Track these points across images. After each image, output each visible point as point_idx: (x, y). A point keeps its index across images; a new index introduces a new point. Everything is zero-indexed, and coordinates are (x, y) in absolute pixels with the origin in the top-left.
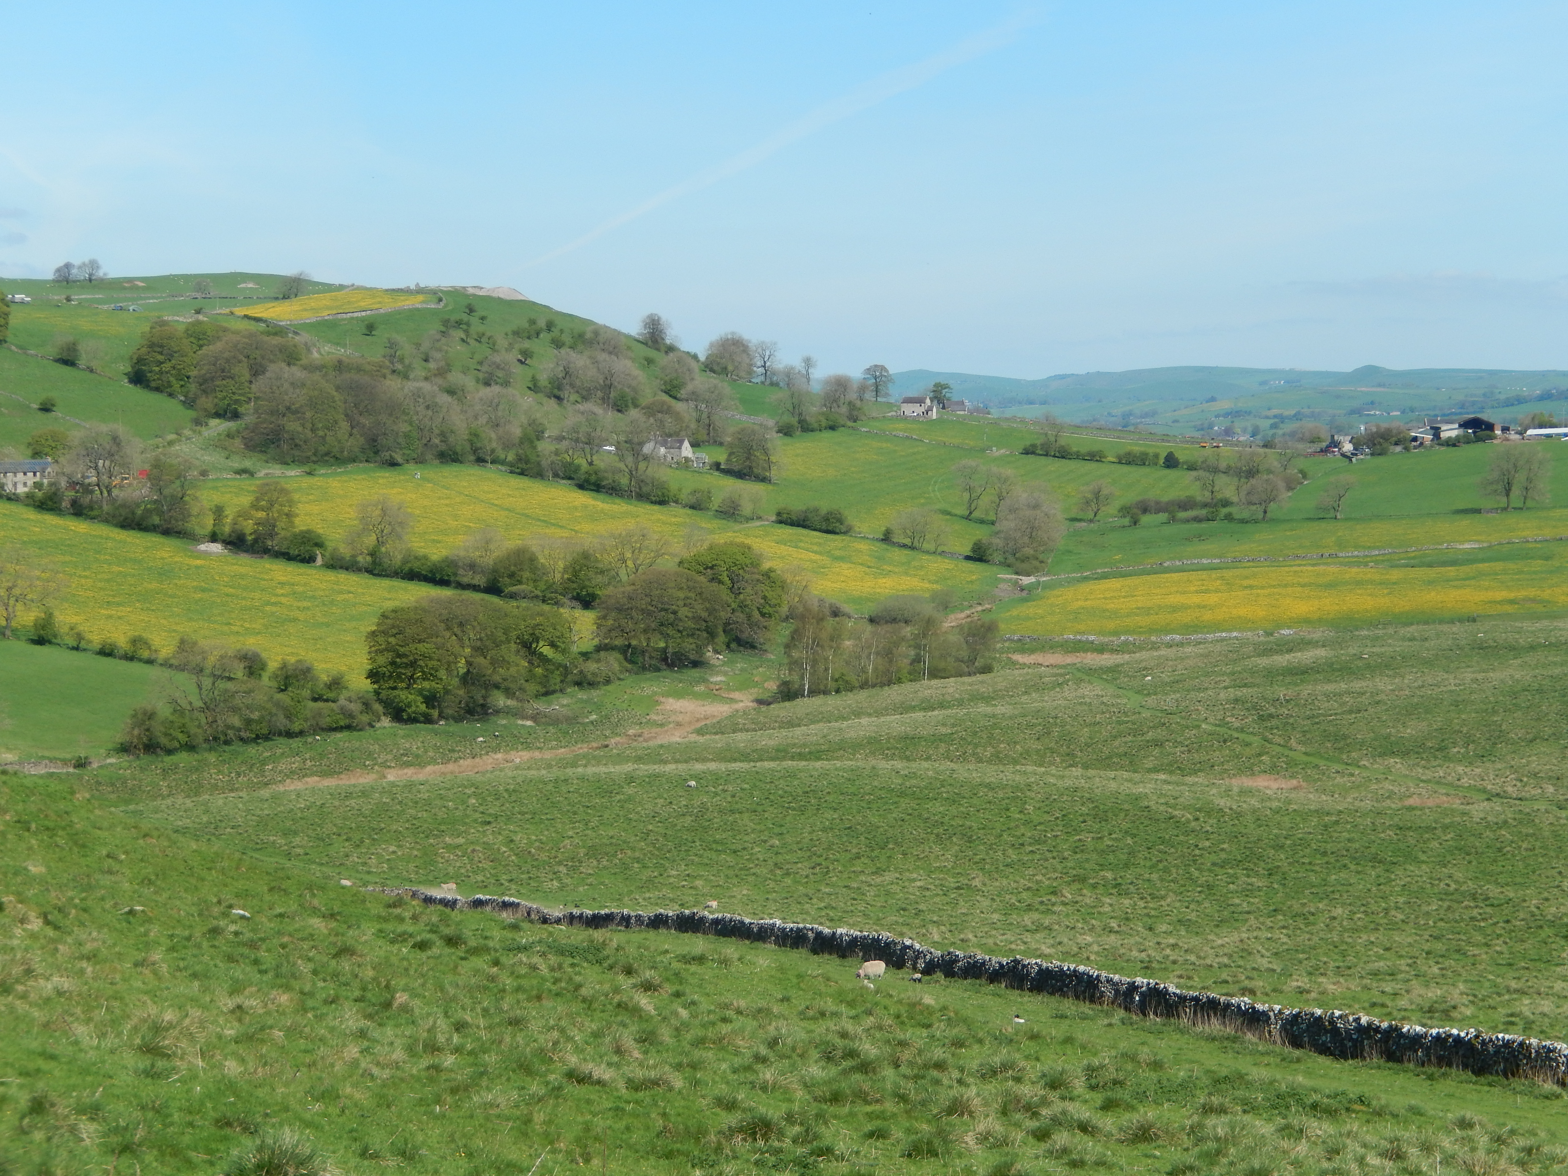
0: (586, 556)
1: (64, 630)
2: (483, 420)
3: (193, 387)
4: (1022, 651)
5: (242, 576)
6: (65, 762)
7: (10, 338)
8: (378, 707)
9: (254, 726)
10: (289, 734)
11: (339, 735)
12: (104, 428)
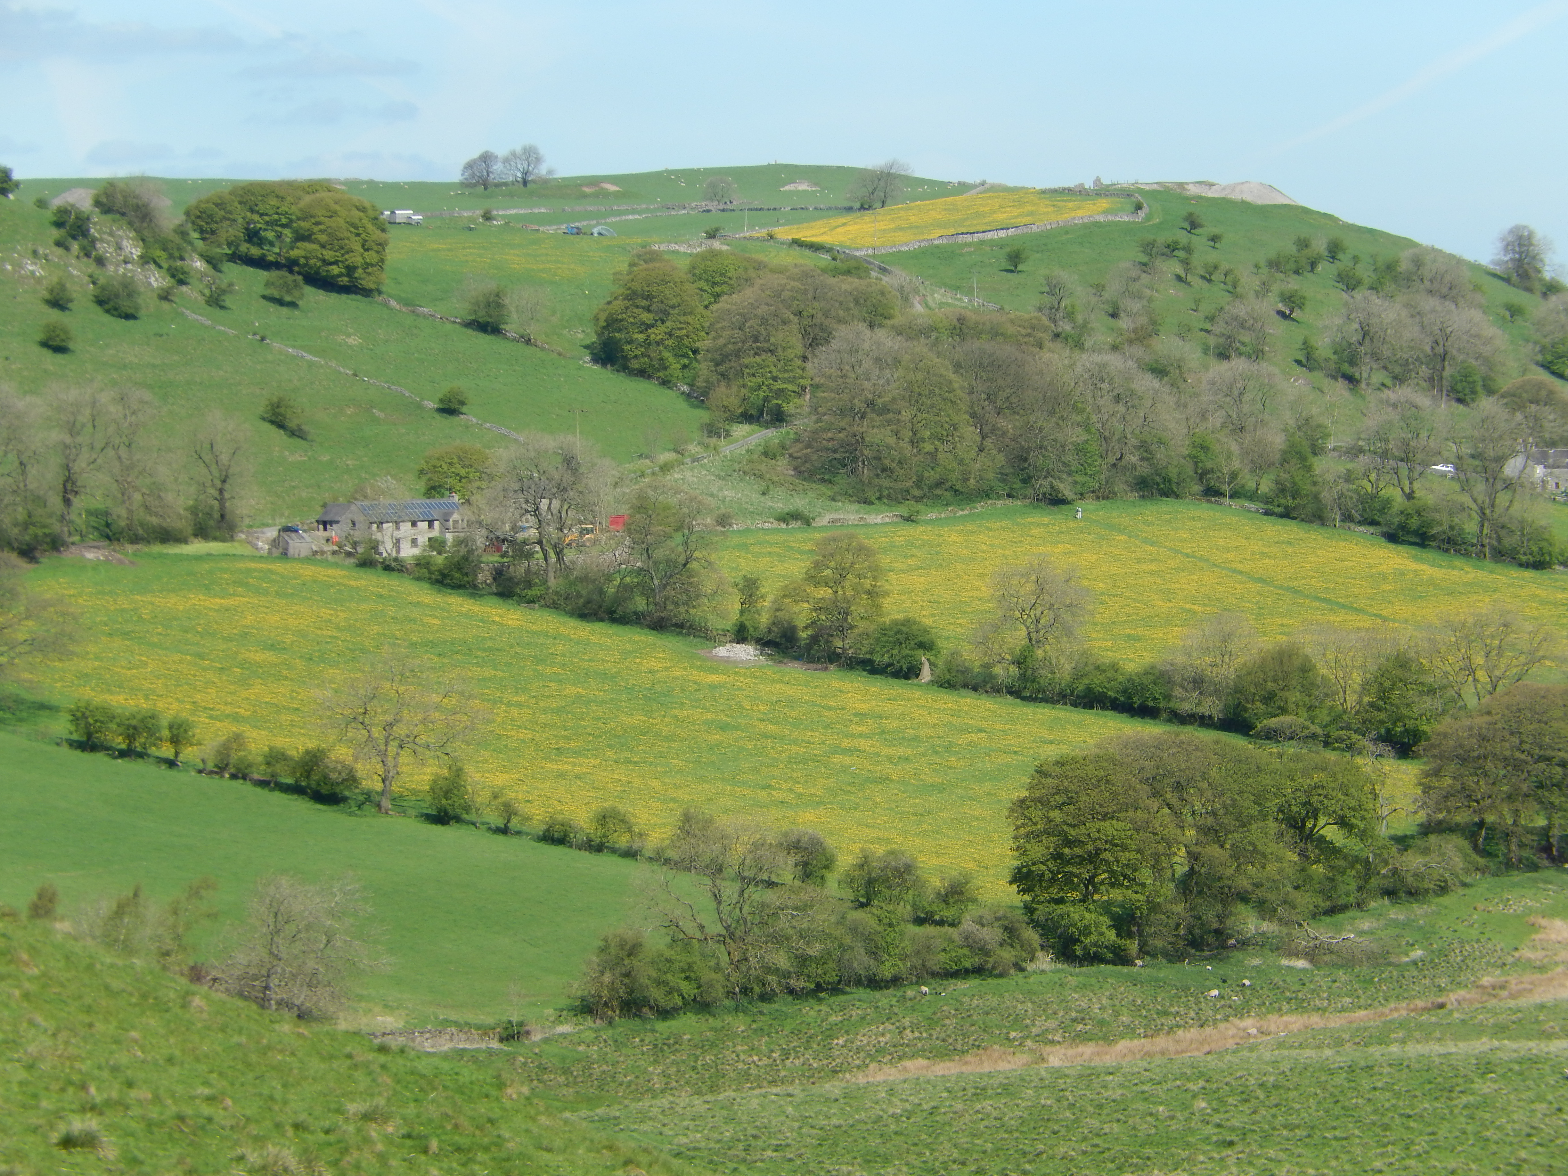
0: (1402, 662)
1: (482, 798)
2: (1216, 420)
3: (704, 369)
5: (791, 703)
6: (485, 1031)
7: (388, 286)
8: (1032, 936)
9: (812, 969)
10: (874, 983)
11: (961, 985)
12: (550, 443)
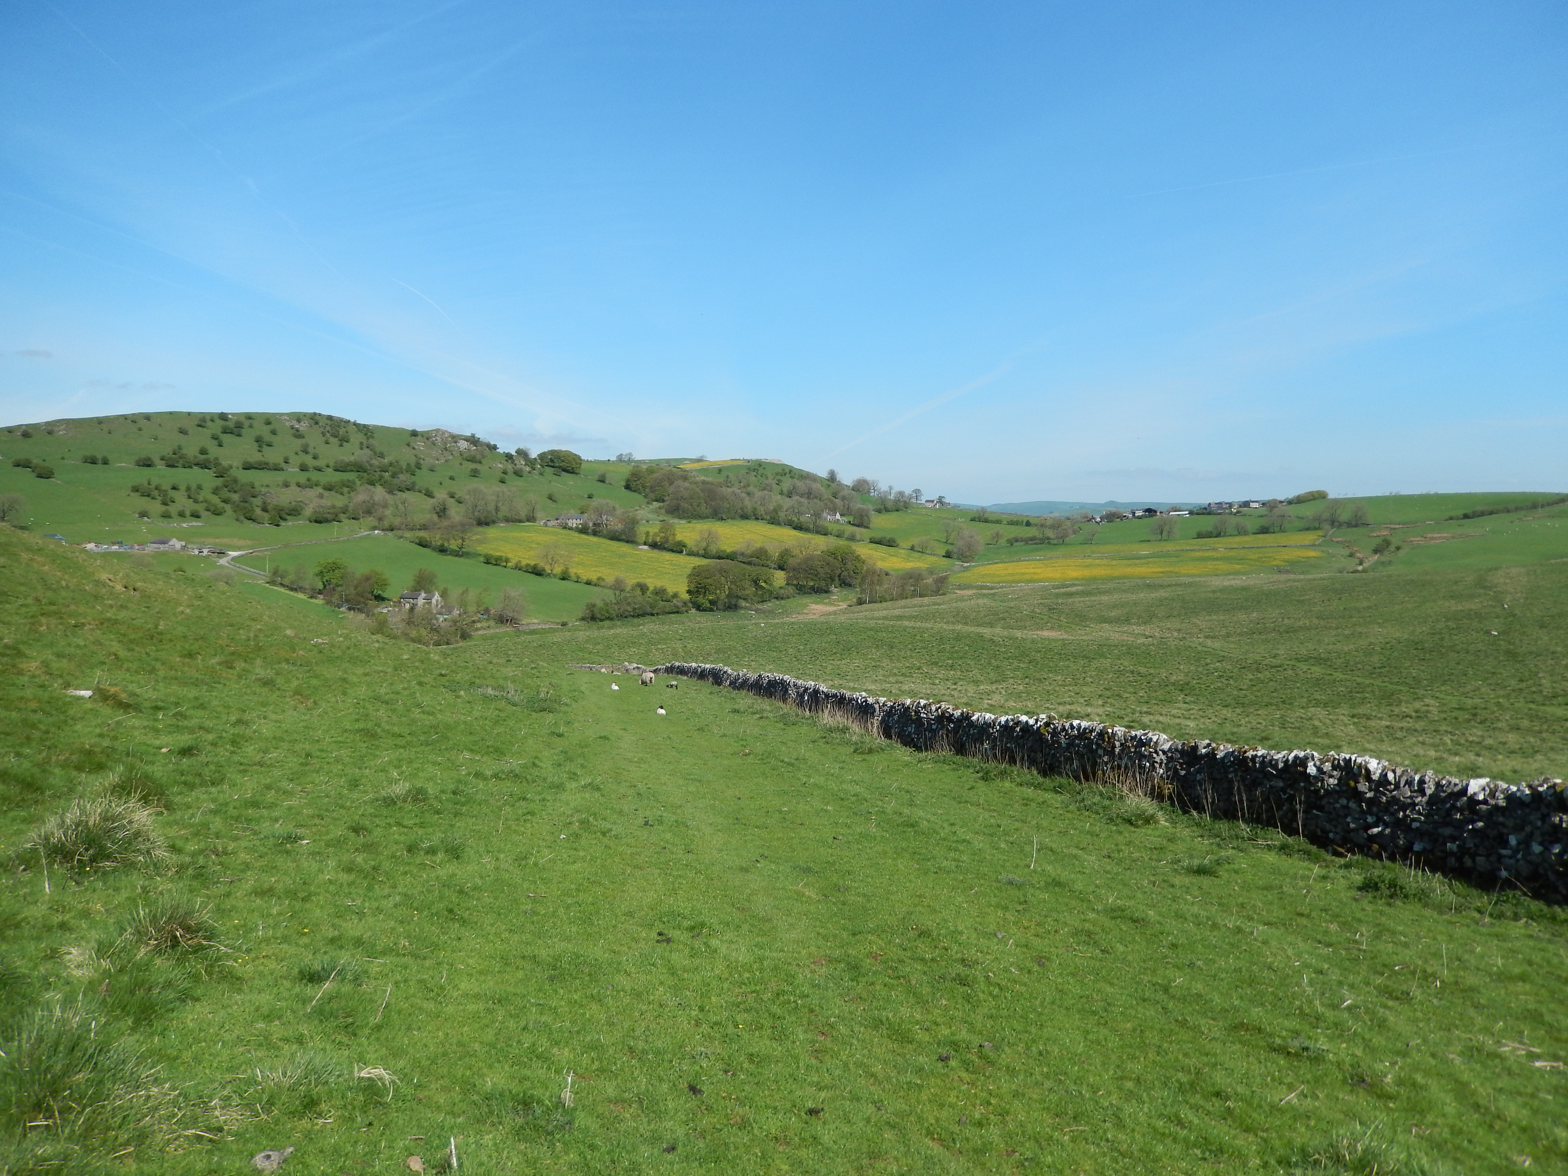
2: (759, 504)
3: (647, 490)
4: (960, 589)
6: (557, 624)
7: (581, 473)
8: (690, 605)
9: (637, 611)
11: (673, 615)
12: (604, 501)
